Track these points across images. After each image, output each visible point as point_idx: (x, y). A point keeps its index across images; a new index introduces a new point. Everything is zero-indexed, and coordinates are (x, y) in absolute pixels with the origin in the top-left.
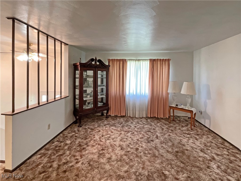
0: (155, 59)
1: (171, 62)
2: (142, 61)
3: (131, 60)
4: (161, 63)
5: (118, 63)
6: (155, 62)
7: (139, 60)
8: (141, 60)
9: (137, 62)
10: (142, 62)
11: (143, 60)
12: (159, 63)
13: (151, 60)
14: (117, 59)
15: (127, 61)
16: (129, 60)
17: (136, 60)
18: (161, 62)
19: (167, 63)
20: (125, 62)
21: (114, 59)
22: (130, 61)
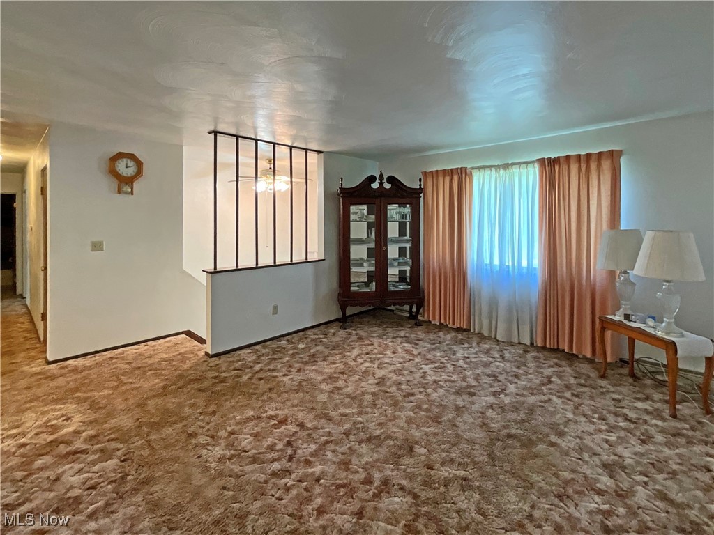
0: (558, 157)
1: (623, 160)
2: (515, 168)
3: (484, 167)
4: (583, 169)
5: (448, 179)
6: (559, 167)
7: (506, 166)
8: (513, 164)
9: (502, 171)
10: (516, 170)
11: (519, 164)
12: (574, 168)
13: (542, 162)
14: (444, 171)
15: (471, 172)
16: (479, 168)
17: (497, 167)
18: (582, 165)
19: (606, 165)
20: (464, 175)
21: (437, 171)
22: (482, 171)
